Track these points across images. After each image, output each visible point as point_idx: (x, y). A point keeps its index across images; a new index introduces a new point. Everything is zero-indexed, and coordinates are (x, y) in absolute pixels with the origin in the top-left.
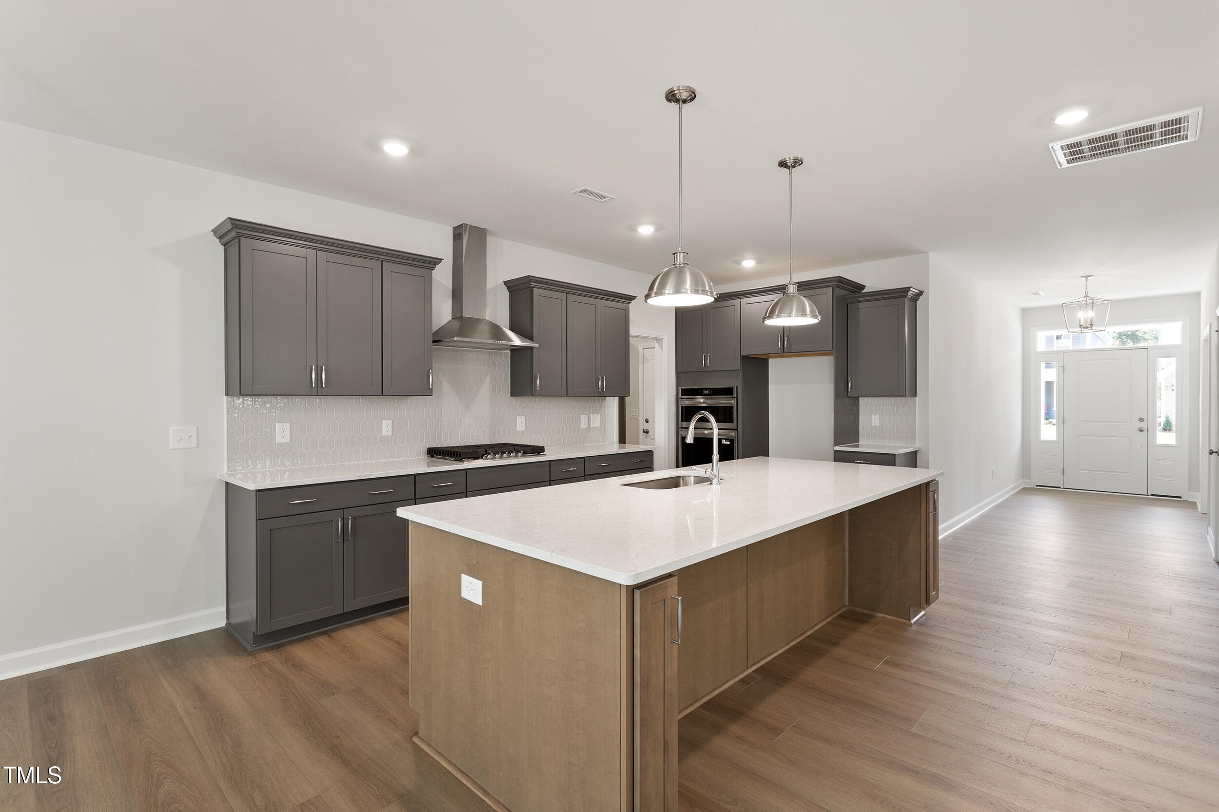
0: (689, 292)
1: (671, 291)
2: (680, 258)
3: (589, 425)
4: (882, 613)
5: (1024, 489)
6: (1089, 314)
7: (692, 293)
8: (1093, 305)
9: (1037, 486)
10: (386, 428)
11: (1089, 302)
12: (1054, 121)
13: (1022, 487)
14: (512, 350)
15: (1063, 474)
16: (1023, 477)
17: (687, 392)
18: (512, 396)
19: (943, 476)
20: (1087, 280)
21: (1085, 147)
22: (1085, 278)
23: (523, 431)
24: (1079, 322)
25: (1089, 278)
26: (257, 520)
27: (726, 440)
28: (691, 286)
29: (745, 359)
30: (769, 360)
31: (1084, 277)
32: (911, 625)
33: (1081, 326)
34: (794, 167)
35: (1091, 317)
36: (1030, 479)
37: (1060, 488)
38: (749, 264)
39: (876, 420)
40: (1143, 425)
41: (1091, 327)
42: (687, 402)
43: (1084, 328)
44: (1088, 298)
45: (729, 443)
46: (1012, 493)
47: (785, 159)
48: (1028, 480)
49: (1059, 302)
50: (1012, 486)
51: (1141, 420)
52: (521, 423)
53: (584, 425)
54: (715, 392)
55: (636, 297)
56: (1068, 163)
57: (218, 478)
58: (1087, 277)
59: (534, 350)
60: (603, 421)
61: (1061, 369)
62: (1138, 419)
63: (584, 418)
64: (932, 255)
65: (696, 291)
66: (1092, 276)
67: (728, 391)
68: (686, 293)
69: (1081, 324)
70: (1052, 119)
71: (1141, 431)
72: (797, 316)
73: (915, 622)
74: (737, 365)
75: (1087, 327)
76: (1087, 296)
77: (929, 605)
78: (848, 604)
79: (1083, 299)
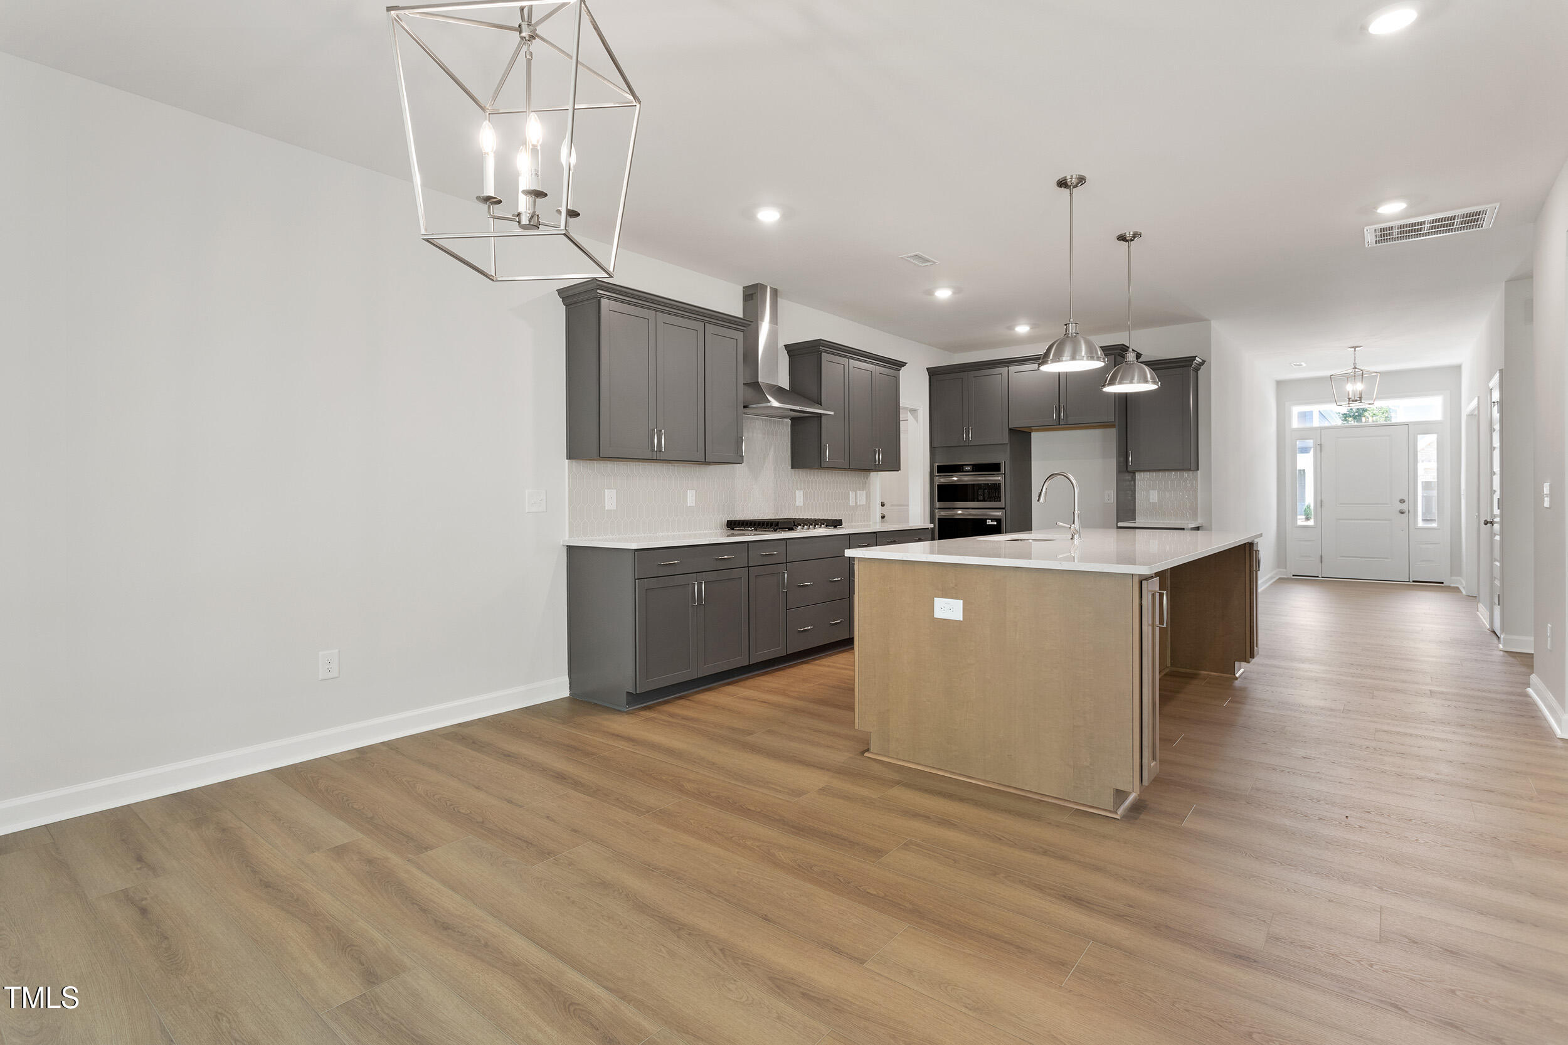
0: (1085, 358)
1: (1069, 358)
2: (1072, 329)
3: (856, 503)
4: (1206, 671)
5: (1280, 579)
6: (1359, 387)
7: (1088, 360)
8: (1362, 378)
9: (1293, 576)
10: (691, 497)
11: (1358, 374)
12: (1376, 210)
13: (1277, 578)
14: (793, 419)
15: (1321, 562)
16: (1279, 566)
17: (943, 469)
18: (792, 468)
19: (1261, 538)
20: (1355, 351)
21: (1395, 231)
22: (1353, 349)
23: (801, 506)
24: (1347, 395)
25: (1357, 349)
26: (635, 579)
27: (992, 520)
28: (1086, 354)
29: (1013, 431)
30: (1032, 434)
31: (1353, 347)
32: (1237, 679)
33: (1349, 399)
34: (1132, 240)
35: (1360, 389)
36: (1286, 568)
37: (1318, 577)
38: (1022, 329)
39: (1154, 496)
40: (1404, 507)
41: (1361, 400)
42: (942, 480)
43: (1353, 401)
44: (1357, 370)
45: (995, 523)
46: (1268, 585)
47: (1125, 233)
48: (1285, 570)
49: (1328, 373)
50: (1269, 576)
51: (1402, 501)
52: (799, 500)
53: (852, 503)
54: (979, 468)
55: (906, 363)
56: (1376, 243)
57: (562, 543)
58: (1355, 348)
59: (824, 419)
60: (868, 497)
61: (1318, 447)
62: (1398, 501)
63: (852, 494)
64: (1212, 322)
65: (1092, 358)
66: (1360, 347)
67: (995, 468)
68: (1082, 359)
69: (1350, 397)
70: (1376, 208)
71: (1402, 513)
72: (1139, 383)
73: (1240, 676)
74: (1005, 438)
75: (1356, 401)
76: (1355, 368)
77: (1254, 658)
78: (1170, 665)
79: (1351, 371)
